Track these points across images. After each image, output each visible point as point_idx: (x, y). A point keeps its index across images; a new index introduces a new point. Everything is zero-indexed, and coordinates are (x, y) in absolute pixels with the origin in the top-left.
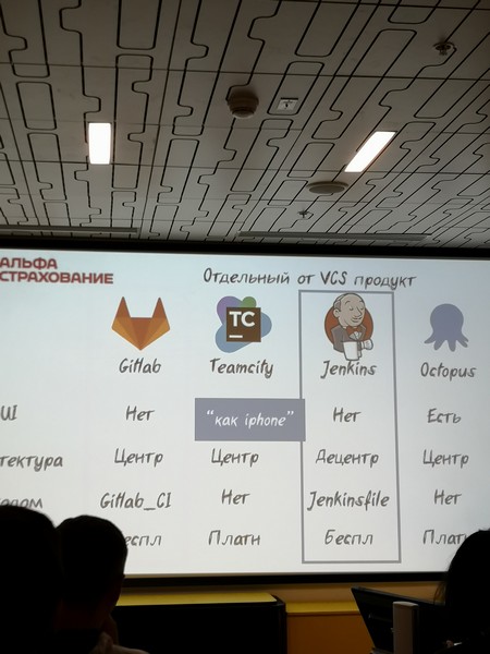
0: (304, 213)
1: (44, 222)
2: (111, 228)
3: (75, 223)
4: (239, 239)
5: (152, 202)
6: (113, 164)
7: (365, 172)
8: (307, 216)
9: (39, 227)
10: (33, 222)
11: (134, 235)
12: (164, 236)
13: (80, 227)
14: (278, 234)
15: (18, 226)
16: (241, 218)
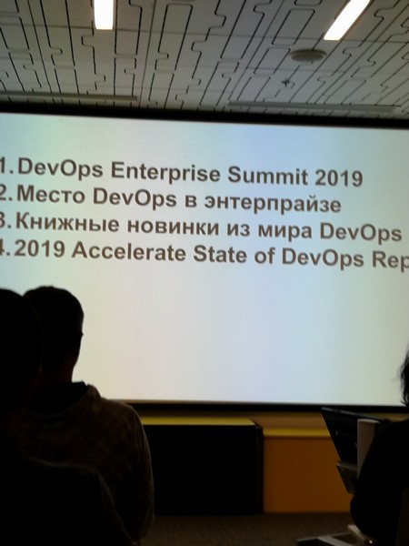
0: (286, 82)
1: (55, 89)
2: (114, 96)
3: (83, 91)
4: (228, 109)
5: (151, 69)
6: (116, 29)
7: (342, 39)
8: (289, 85)
9: (51, 94)
10: (46, 89)
11: (135, 103)
12: (161, 105)
13: (87, 95)
14: (263, 104)
15: (33, 93)
16: (230, 88)
